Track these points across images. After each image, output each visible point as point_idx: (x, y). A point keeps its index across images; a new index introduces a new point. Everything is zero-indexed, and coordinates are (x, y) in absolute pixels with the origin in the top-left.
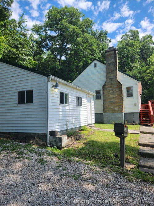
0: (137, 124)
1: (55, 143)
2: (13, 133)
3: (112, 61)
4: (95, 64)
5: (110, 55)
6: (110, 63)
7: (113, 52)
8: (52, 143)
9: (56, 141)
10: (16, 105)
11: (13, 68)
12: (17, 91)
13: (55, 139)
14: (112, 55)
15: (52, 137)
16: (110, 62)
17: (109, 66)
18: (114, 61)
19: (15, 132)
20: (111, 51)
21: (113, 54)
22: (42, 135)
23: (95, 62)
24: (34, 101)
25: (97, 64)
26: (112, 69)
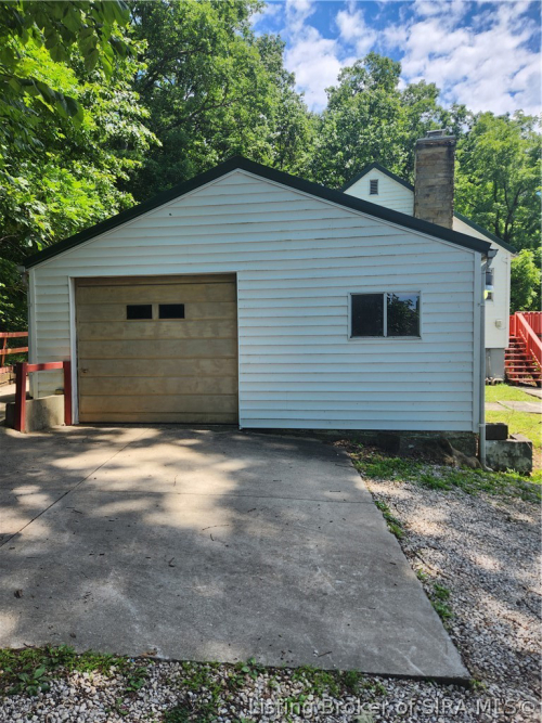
0: (500, 382)
1: (506, 460)
2: (329, 433)
3: (437, 180)
4: (372, 182)
5: (434, 157)
6: (431, 187)
7: (444, 150)
8: (496, 460)
9: (510, 455)
10: (344, 341)
11: (328, 207)
12: (346, 292)
13: (506, 448)
14: (438, 158)
15: (495, 442)
16: (433, 181)
17: (428, 195)
18: (446, 182)
19: (338, 430)
20: (439, 145)
21: (444, 156)
22: (456, 436)
23: (374, 174)
24: (423, 329)
25: (379, 183)
26: (439, 206)
